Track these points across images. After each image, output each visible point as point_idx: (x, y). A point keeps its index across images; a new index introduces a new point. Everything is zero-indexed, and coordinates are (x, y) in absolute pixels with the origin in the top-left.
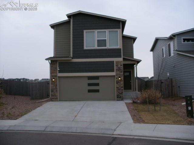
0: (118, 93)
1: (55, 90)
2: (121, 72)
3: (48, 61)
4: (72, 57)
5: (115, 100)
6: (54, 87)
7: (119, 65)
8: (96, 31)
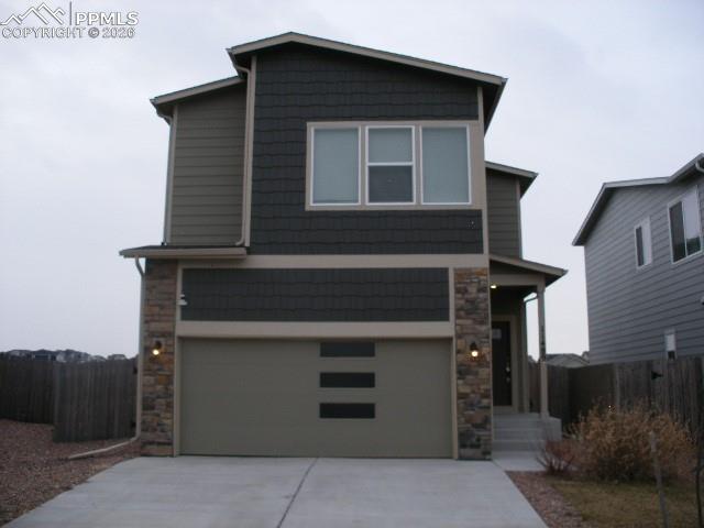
0: (467, 421)
1: (162, 401)
2: (482, 323)
3: (133, 260)
4: (247, 244)
5: (451, 458)
6: (159, 387)
7: (473, 290)
8: (365, 128)
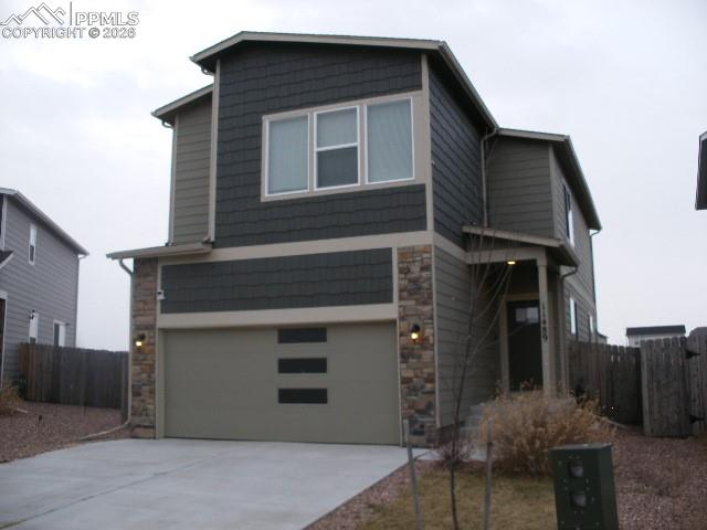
0: (411, 407)
1: (146, 388)
2: (425, 303)
3: (116, 261)
4: (212, 239)
5: (398, 445)
6: (144, 376)
7: (415, 269)
8: (313, 113)
